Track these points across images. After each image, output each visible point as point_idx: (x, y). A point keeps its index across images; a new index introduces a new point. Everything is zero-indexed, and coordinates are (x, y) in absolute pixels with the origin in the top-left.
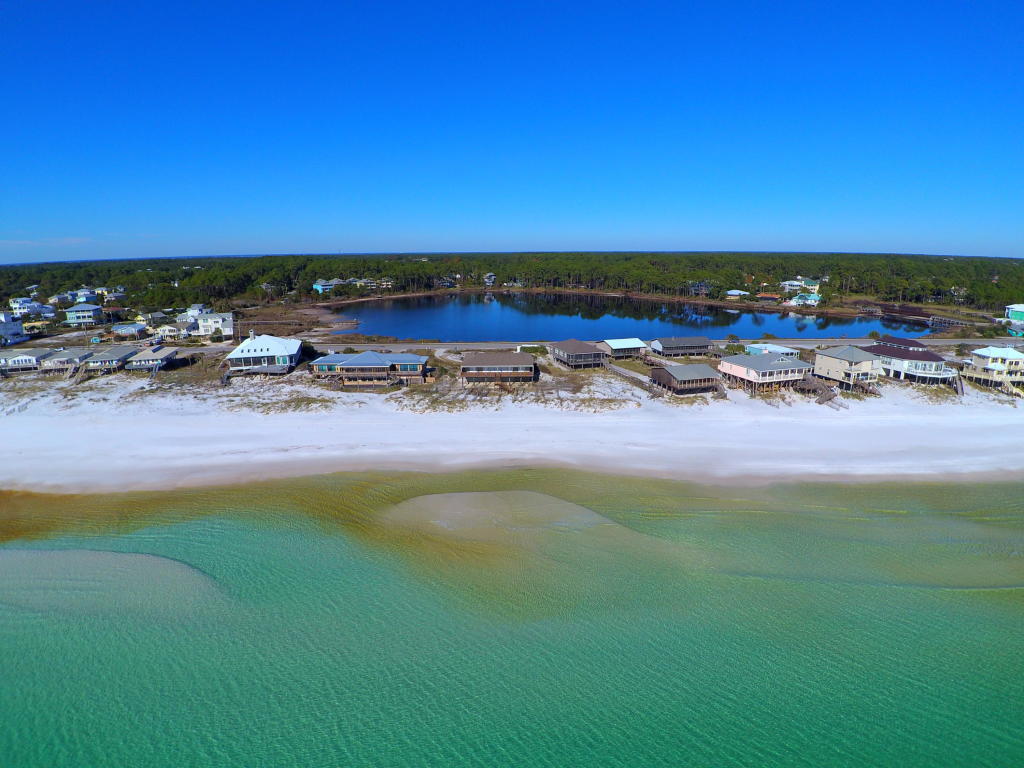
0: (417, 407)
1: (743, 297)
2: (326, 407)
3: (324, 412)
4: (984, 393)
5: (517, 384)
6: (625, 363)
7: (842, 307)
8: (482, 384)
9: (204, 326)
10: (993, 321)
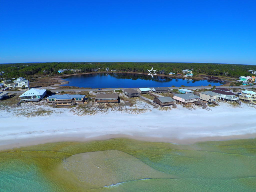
0: (80, 114)
1: (173, 74)
2: (49, 114)
3: (48, 116)
4: (246, 104)
5: (113, 104)
6: (145, 95)
7: (198, 77)
8: (102, 104)
9: (19, 84)
10: (237, 81)
